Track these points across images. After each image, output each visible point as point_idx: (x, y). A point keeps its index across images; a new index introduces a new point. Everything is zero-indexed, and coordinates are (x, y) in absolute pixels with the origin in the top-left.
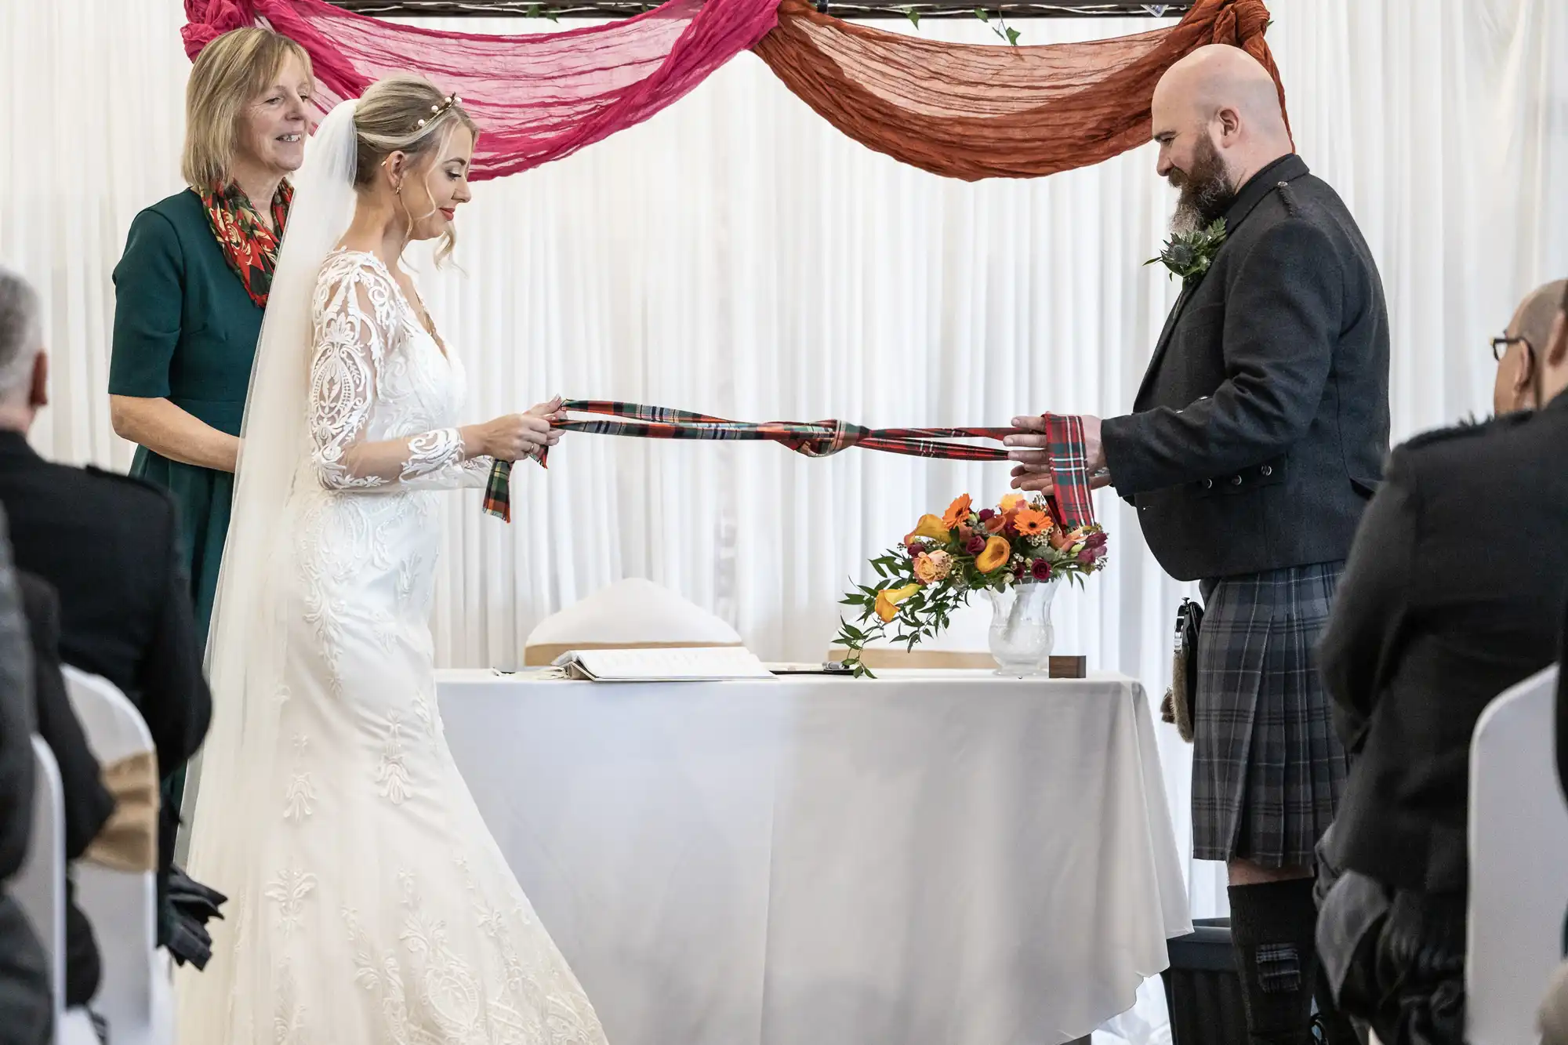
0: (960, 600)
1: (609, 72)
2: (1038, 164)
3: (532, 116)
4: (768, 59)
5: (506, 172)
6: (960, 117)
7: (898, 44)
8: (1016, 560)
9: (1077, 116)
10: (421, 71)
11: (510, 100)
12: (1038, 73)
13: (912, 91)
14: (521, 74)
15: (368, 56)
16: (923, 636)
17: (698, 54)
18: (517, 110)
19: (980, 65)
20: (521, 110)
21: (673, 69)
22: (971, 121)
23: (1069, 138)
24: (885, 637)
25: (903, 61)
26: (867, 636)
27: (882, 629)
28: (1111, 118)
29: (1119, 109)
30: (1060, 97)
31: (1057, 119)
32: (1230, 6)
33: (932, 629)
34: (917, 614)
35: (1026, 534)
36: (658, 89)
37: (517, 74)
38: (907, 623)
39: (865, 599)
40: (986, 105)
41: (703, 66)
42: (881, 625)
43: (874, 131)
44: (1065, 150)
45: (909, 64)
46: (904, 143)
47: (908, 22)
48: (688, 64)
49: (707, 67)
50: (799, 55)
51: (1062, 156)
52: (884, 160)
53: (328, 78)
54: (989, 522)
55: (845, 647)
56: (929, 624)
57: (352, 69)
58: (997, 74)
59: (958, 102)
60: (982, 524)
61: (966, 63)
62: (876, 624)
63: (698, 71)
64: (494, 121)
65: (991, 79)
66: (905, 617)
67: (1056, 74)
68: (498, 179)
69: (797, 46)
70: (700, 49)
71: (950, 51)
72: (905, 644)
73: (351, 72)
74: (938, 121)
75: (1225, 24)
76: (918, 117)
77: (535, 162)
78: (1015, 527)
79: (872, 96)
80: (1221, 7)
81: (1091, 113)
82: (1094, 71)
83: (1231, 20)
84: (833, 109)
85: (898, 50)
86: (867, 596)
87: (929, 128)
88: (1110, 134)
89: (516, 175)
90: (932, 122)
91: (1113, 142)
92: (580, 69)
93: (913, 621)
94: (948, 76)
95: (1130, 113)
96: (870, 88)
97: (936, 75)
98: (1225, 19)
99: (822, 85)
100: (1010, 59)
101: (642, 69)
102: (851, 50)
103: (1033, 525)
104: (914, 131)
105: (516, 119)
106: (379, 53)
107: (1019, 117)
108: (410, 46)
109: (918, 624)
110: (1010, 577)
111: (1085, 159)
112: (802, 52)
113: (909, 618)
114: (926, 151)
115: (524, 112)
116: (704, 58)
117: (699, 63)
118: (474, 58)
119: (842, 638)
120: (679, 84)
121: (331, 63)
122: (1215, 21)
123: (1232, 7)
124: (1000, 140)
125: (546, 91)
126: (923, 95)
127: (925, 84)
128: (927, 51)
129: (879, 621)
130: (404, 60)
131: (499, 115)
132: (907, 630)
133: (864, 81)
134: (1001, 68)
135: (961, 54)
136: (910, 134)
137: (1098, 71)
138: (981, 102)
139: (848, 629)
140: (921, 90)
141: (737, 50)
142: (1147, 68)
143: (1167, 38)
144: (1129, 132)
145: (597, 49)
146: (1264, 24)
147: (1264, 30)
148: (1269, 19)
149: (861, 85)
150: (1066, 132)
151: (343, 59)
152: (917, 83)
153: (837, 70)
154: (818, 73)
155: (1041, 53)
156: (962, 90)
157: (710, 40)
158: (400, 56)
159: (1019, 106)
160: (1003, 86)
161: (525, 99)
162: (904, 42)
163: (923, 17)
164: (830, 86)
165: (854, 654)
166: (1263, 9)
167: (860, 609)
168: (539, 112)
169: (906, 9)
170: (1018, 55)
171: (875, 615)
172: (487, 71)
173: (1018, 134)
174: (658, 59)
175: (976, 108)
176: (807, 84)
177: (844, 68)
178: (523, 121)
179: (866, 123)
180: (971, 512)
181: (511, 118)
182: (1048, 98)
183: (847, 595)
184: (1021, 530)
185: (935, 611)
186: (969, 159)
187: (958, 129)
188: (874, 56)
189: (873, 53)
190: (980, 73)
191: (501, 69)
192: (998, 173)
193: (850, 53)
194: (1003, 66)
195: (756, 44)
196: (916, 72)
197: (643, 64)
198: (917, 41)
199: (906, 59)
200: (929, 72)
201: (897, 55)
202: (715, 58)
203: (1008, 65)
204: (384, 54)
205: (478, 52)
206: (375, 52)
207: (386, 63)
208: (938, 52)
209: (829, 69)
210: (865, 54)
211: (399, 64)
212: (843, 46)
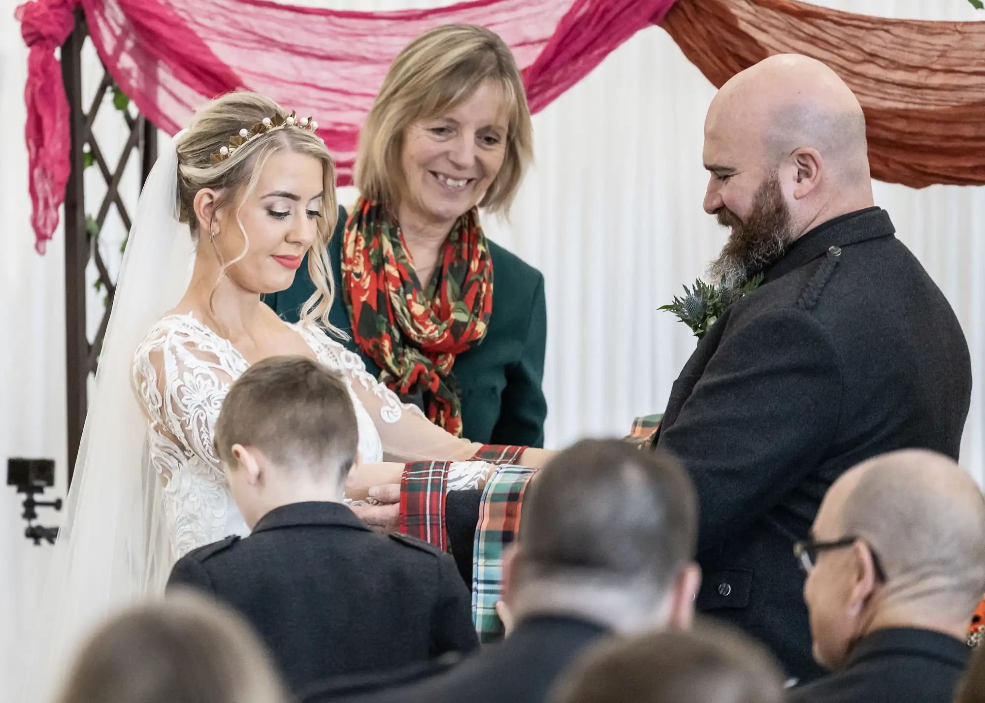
4: (677, 39)
7: (824, 20)
10: (287, 53)
15: (227, 37)
17: (589, 33)
19: (924, 45)
22: (910, 114)
25: (834, 41)
40: (932, 95)
41: (599, 47)
45: (842, 44)
48: (576, 46)
49: (600, 51)
57: (207, 51)
58: (940, 56)
59: (897, 91)
61: (905, 43)
65: (934, 62)
69: (710, 23)
70: (590, 27)
71: (887, 27)
73: (205, 58)
74: (874, 114)
85: (827, 27)
94: (885, 59)
97: (872, 57)
100: (956, 37)
101: (535, 51)
102: (772, 25)
106: (239, 32)
107: (969, 110)
108: (272, 25)
116: (597, 38)
117: (592, 44)
118: (343, 38)
121: (179, 47)
124: (948, 139)
126: (856, 81)
127: (860, 69)
128: (861, 28)
130: (266, 41)
134: (946, 48)
135: (901, 32)
138: (925, 91)
141: (635, 28)
151: (200, 43)
152: (850, 68)
153: (760, 51)
154: (738, 56)
156: (899, 76)
157: (602, 17)
158: (261, 37)
159: (967, 97)
160: (948, 71)
170: (964, 33)
172: (358, 55)
173: (969, 131)
175: (919, 98)
177: (768, 49)
188: (801, 34)
189: (800, 30)
190: (922, 55)
191: (375, 52)
192: (942, 180)
193: (773, 30)
194: (949, 46)
195: (659, 19)
196: (848, 54)
197: (536, 45)
198: (845, 16)
199: (837, 37)
200: (862, 53)
201: (827, 33)
202: (610, 38)
203: (954, 45)
204: (245, 34)
205: (349, 31)
206: (235, 32)
207: (247, 45)
208: (872, 29)
209: (750, 51)
210: (790, 32)
211: (262, 46)
212: (764, 22)
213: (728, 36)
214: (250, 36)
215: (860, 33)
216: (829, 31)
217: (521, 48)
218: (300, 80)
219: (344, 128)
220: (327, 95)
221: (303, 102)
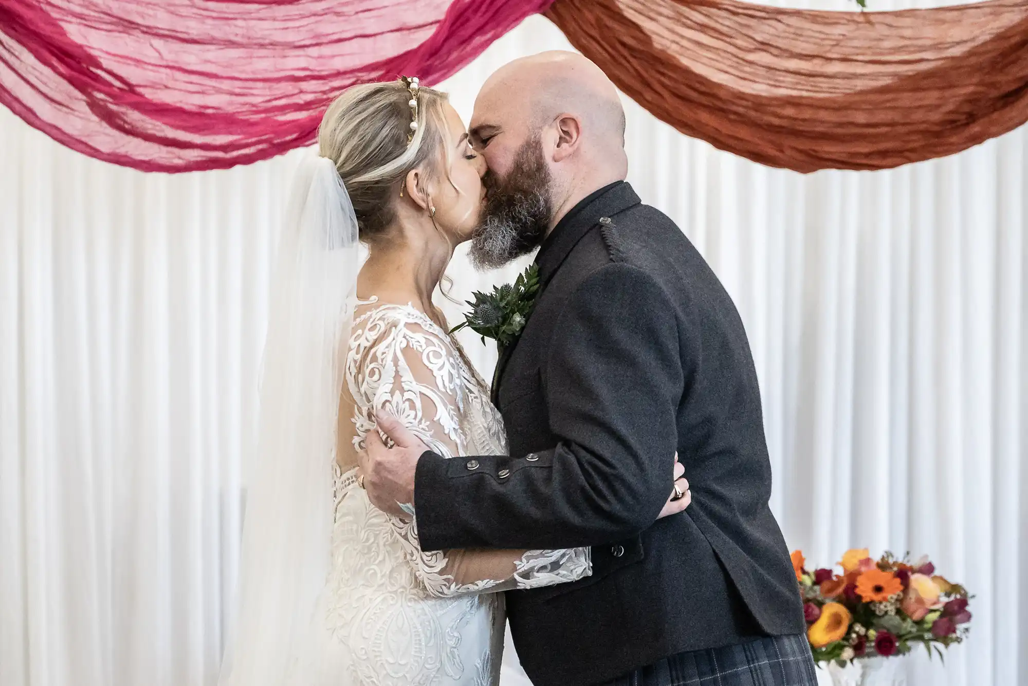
1: (371, 40)
2: (884, 154)
3: (278, 93)
5: (247, 160)
6: (792, 97)
7: (720, 9)
8: (857, 633)
9: (932, 97)
10: (147, 36)
11: (253, 72)
12: (887, 44)
13: (735, 65)
14: (267, 41)
15: (82, 19)
17: (476, 21)
18: (260, 85)
19: (817, 35)
20: (267, 85)
21: (446, 39)
22: (804, 101)
23: (924, 122)
25: (725, 29)
28: (972, 100)
29: (981, 89)
30: (910, 73)
31: (907, 99)
35: (868, 600)
36: (429, 63)
37: (262, 41)
40: (824, 83)
41: (486, 33)
43: (687, 112)
44: (914, 137)
45: (731, 32)
46: (726, 128)
48: (464, 33)
49: (489, 36)
50: (598, 20)
51: (916, 145)
52: (703, 147)
53: (34, 46)
54: (826, 585)
57: (63, 33)
58: (837, 45)
59: (790, 79)
60: (817, 588)
61: (799, 32)
63: (478, 40)
64: (234, 98)
65: (829, 51)
67: (906, 46)
68: (238, 168)
69: (598, 11)
70: (479, 14)
71: (779, 17)
73: (60, 38)
74: (764, 101)
76: (741, 96)
77: (282, 148)
78: (858, 591)
79: (687, 72)
81: (948, 93)
82: (953, 42)
84: (637, 86)
85: (719, 16)
87: (756, 111)
88: (971, 118)
89: (260, 164)
90: (759, 103)
91: (976, 129)
92: (335, 37)
94: (777, 47)
95: (994, 93)
96: (685, 62)
97: (764, 46)
99: (625, 58)
100: (857, 27)
101: (412, 36)
102: (660, 14)
103: (878, 589)
104: (735, 113)
105: (260, 95)
106: (96, 14)
107: (863, 98)
110: (848, 653)
111: (939, 149)
112: (603, 16)
114: (748, 138)
115: (270, 88)
116: (486, 23)
117: (480, 30)
118: (210, 21)
120: (455, 55)
121: (37, 27)
124: (841, 125)
125: (295, 62)
126: (747, 69)
127: (751, 57)
128: (754, 17)
130: (126, 24)
131: (237, 91)
133: (677, 52)
134: (841, 37)
135: (793, 21)
136: (732, 117)
137: (958, 43)
138: (817, 79)
140: (744, 63)
141: (524, 15)
142: (1013, 41)
144: (995, 115)
145: (357, 13)
149: (674, 58)
150: (918, 116)
151: (53, 23)
152: (741, 56)
153: (644, 38)
154: (624, 44)
155: (889, 20)
156: (794, 64)
158: (121, 19)
159: (860, 85)
160: (844, 60)
161: (271, 72)
162: (725, 7)
164: (635, 57)
168: (288, 87)
170: (866, 23)
172: (226, 38)
173: (861, 118)
174: (432, 24)
175: (812, 86)
176: (606, 55)
177: (654, 37)
178: (268, 98)
179: (676, 102)
180: (804, 572)
181: (253, 95)
182: (894, 75)
184: (863, 595)
186: (801, 147)
187: (790, 111)
188: (689, 22)
189: (688, 18)
190: (815, 44)
191: (243, 36)
192: (836, 164)
193: (661, 19)
194: (844, 35)
195: (547, 7)
196: (739, 42)
197: (412, 31)
198: (740, 5)
199: (728, 27)
200: (755, 43)
201: (717, 22)
202: (498, 25)
203: (849, 35)
204: (102, 16)
205: (214, 15)
206: (92, 14)
207: (104, 26)
208: (765, 18)
209: (633, 37)
210: (678, 21)
211: (120, 28)
212: (652, 10)
213: (610, 23)
214: (107, 18)
215: (752, 22)
216: (720, 20)
217: (397, 34)
218: (164, 63)
219: (210, 111)
220: (194, 78)
221: (170, 85)
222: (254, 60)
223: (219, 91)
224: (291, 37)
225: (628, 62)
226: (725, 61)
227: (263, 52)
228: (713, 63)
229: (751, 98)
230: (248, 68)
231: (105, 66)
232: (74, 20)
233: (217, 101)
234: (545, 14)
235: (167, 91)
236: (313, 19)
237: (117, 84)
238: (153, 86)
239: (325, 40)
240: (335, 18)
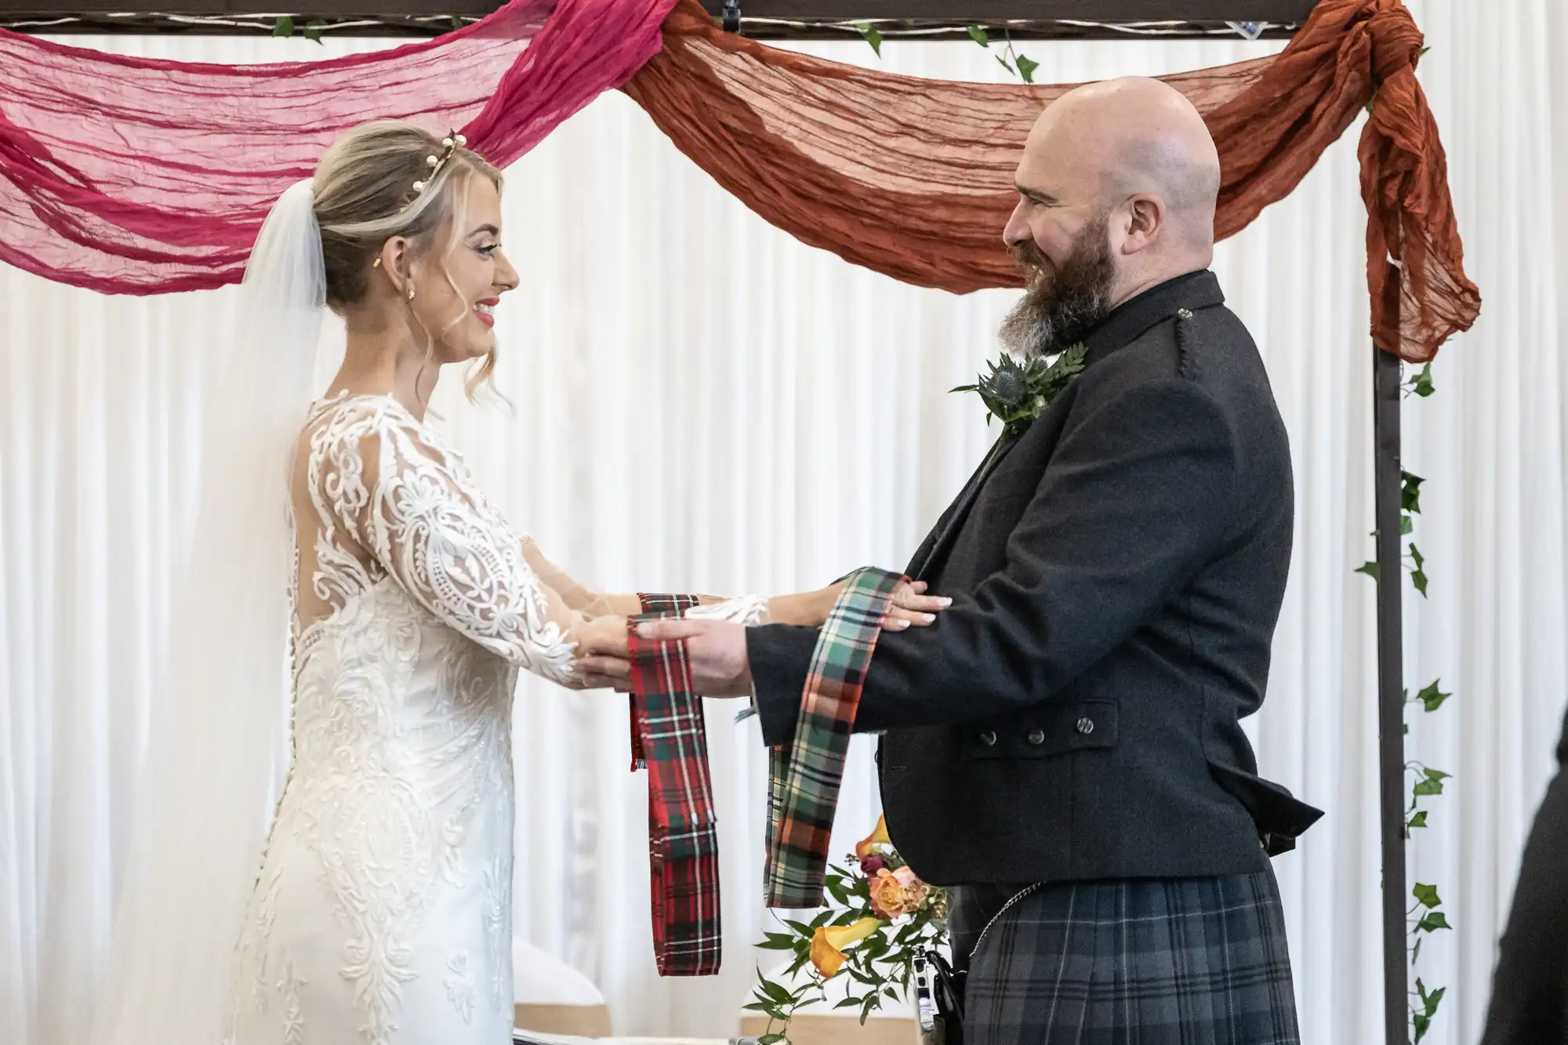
0: (943, 943)
4: (647, 102)
6: (945, 194)
7: (850, 80)
10: (109, 119)
11: (247, 164)
13: (870, 153)
14: (264, 124)
15: (23, 95)
16: (884, 999)
17: (537, 96)
18: (256, 180)
19: (977, 115)
20: (263, 180)
21: (498, 120)
22: (961, 200)
24: (825, 999)
25: (858, 108)
26: (796, 1000)
27: (820, 987)
32: (1361, 24)
33: (898, 988)
34: (876, 964)
37: (259, 125)
38: (860, 978)
39: (795, 941)
40: (985, 177)
41: (547, 113)
42: (819, 982)
43: (810, 214)
45: (865, 111)
46: (859, 235)
47: (864, 46)
48: (524, 110)
49: (552, 116)
50: (694, 96)
52: (827, 259)
55: (762, 1013)
56: (894, 979)
58: (1001, 128)
59: (941, 171)
61: (953, 111)
62: (812, 981)
63: (540, 121)
64: (222, 199)
65: (992, 136)
66: (856, 970)
69: (693, 86)
70: (543, 86)
71: (928, 92)
72: (857, 1010)
74: (909, 200)
75: (1355, 52)
76: (880, 194)
79: (808, 162)
80: (1348, 26)
83: (1364, 46)
84: (747, 181)
85: (849, 91)
86: (798, 936)
87: (897, 212)
90: (901, 202)
92: (353, 119)
93: (869, 976)
94: (924, 131)
96: (804, 149)
97: (907, 129)
98: (1353, 44)
99: (731, 145)
100: (1022, 104)
101: (452, 118)
102: (773, 88)
104: (871, 215)
105: (256, 195)
106: (43, 91)
109: (877, 980)
112: (700, 92)
113: (863, 971)
114: (891, 248)
115: (268, 184)
116: (549, 100)
117: (542, 108)
118: (190, 99)
119: (759, 1001)
120: (508, 141)
122: (1337, 48)
123: (1366, 25)
125: (302, 151)
126: (886, 159)
127: (891, 143)
128: (895, 91)
129: (816, 975)
130: (82, 102)
131: (228, 187)
132: (860, 990)
133: (795, 137)
134: (1008, 118)
135: (943, 96)
136: (867, 221)
138: (977, 172)
139: (769, 987)
140: (884, 152)
141: (599, 89)
142: (1233, 120)
143: (1264, 73)
145: (381, 87)
146: (1415, 51)
147: (1414, 62)
148: (1422, 44)
149: (791, 144)
152: (879, 142)
153: (753, 119)
154: (726, 126)
156: (947, 152)
157: (557, 73)
158: (75, 95)
160: (1009, 146)
161: (271, 164)
162: (857, 78)
163: (887, 38)
164: (740, 144)
165: (777, 1026)
166: (1414, 29)
167: (788, 957)
169: (862, 26)
170: (1035, 99)
171: (809, 966)
172: (212, 120)
174: (476, 102)
175: (969, 180)
176: (703, 139)
177: (765, 118)
178: (267, 197)
179: (796, 202)
181: (249, 194)
183: (768, 934)
185: (903, 960)
186: (958, 259)
187: (941, 213)
188: (810, 98)
189: (810, 94)
190: (975, 126)
191: (233, 117)
192: (1003, 281)
193: (775, 94)
194: (1011, 115)
195: (627, 79)
196: (876, 124)
197: (453, 110)
198: (878, 76)
199: (860, 103)
200: (894, 124)
201: (848, 98)
202: (565, 101)
203: (1018, 114)
204: (51, 92)
205: (197, 90)
206: (38, 89)
207: (55, 107)
208: (910, 93)
209: (741, 119)
210: (797, 97)
211: (75, 108)
212: (761, 82)
213: (709, 101)
215: (894, 99)
216: (849, 95)
217: (434, 115)
218: (133, 153)
219: (192, 214)
220: (169, 172)
221: (139, 181)
222: (249, 149)
223: (203, 189)
224: (295, 119)
225: (735, 149)
226: (858, 148)
227: (261, 139)
228: (841, 151)
229: (892, 197)
230: (240, 159)
231: (55, 156)
232: (15, 98)
233: (200, 201)
234: (624, 89)
235: (136, 189)
236: (325, 95)
237: (71, 180)
238: (117, 182)
239: (339, 122)
240: (353, 94)
